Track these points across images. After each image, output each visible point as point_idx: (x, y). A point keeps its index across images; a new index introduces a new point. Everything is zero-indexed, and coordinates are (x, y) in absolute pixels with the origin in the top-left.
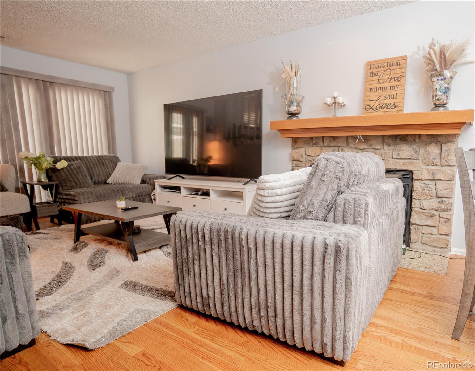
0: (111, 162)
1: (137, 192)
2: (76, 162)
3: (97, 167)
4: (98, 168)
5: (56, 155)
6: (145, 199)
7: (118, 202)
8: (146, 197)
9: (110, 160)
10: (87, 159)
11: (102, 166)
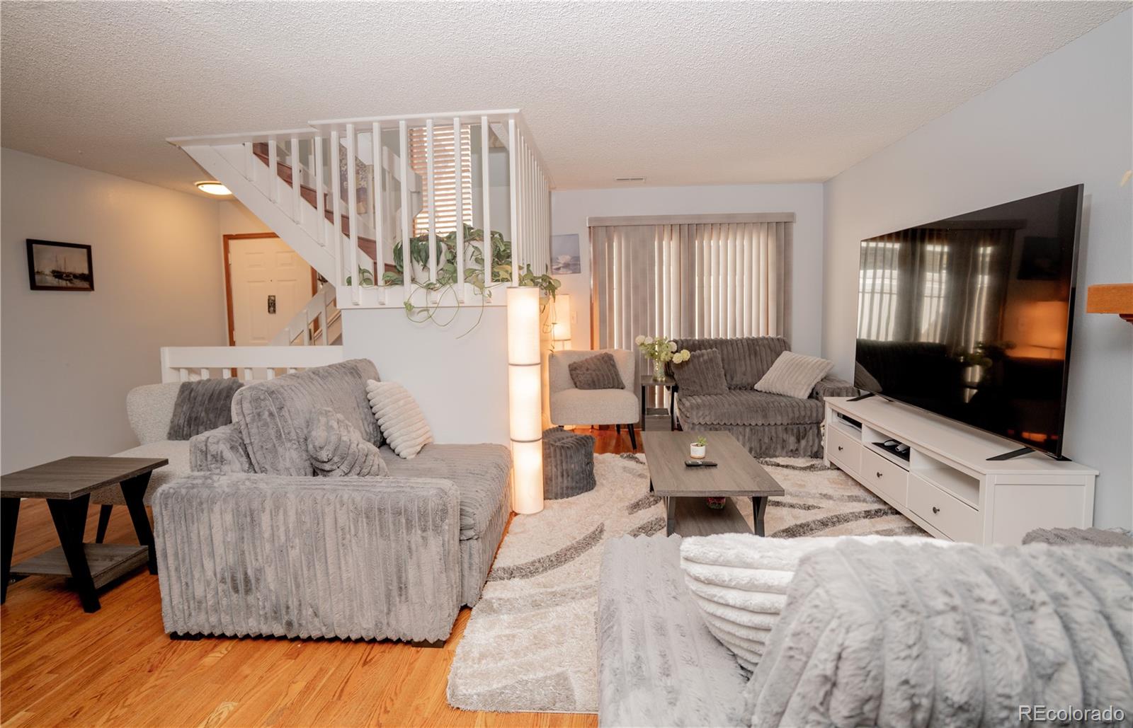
0: (771, 351)
1: (791, 415)
2: (709, 350)
3: (745, 359)
4: (745, 362)
5: (697, 338)
6: (809, 431)
7: (693, 448)
8: (811, 428)
9: (770, 348)
10: (732, 345)
11: (753, 357)
